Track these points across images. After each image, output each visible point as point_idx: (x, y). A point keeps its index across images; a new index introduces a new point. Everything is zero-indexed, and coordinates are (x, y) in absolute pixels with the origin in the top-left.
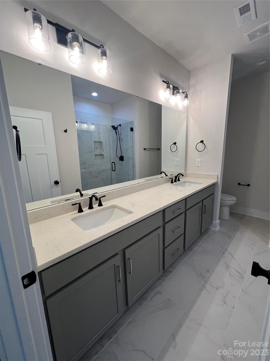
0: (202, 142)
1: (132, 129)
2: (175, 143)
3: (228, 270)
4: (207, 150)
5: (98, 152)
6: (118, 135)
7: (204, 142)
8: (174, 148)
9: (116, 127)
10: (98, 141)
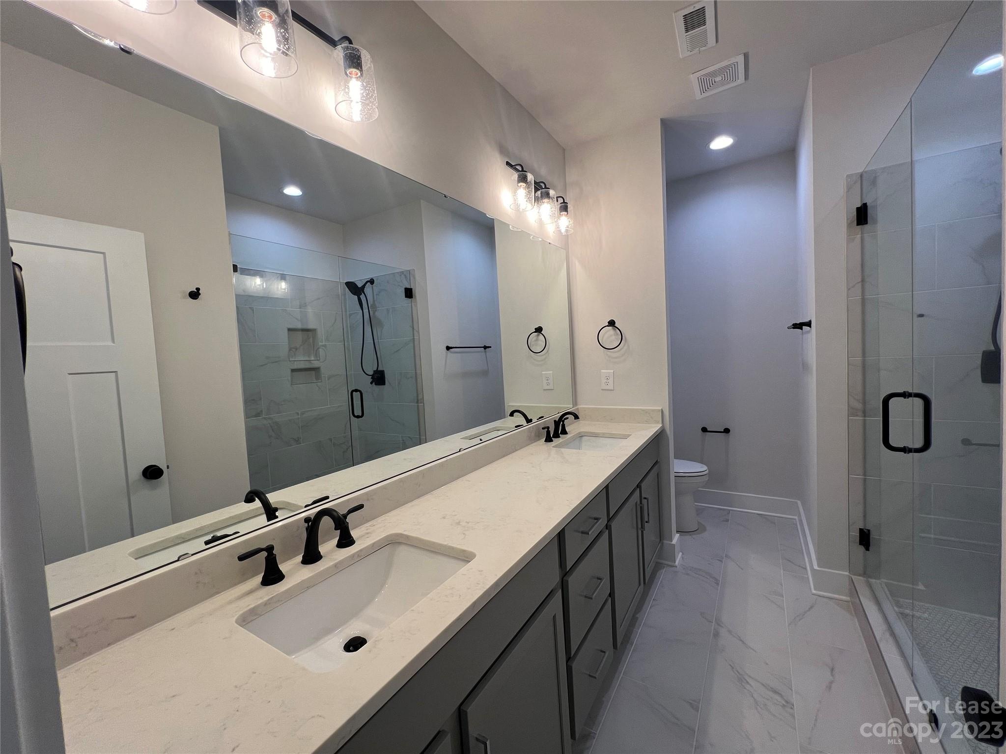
0: (612, 323)
1: (409, 293)
2: (539, 330)
3: (745, 688)
4: (626, 345)
5: (301, 360)
6: (366, 311)
7: (616, 325)
8: (538, 343)
9: (360, 285)
10: (299, 326)
